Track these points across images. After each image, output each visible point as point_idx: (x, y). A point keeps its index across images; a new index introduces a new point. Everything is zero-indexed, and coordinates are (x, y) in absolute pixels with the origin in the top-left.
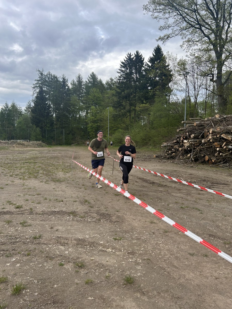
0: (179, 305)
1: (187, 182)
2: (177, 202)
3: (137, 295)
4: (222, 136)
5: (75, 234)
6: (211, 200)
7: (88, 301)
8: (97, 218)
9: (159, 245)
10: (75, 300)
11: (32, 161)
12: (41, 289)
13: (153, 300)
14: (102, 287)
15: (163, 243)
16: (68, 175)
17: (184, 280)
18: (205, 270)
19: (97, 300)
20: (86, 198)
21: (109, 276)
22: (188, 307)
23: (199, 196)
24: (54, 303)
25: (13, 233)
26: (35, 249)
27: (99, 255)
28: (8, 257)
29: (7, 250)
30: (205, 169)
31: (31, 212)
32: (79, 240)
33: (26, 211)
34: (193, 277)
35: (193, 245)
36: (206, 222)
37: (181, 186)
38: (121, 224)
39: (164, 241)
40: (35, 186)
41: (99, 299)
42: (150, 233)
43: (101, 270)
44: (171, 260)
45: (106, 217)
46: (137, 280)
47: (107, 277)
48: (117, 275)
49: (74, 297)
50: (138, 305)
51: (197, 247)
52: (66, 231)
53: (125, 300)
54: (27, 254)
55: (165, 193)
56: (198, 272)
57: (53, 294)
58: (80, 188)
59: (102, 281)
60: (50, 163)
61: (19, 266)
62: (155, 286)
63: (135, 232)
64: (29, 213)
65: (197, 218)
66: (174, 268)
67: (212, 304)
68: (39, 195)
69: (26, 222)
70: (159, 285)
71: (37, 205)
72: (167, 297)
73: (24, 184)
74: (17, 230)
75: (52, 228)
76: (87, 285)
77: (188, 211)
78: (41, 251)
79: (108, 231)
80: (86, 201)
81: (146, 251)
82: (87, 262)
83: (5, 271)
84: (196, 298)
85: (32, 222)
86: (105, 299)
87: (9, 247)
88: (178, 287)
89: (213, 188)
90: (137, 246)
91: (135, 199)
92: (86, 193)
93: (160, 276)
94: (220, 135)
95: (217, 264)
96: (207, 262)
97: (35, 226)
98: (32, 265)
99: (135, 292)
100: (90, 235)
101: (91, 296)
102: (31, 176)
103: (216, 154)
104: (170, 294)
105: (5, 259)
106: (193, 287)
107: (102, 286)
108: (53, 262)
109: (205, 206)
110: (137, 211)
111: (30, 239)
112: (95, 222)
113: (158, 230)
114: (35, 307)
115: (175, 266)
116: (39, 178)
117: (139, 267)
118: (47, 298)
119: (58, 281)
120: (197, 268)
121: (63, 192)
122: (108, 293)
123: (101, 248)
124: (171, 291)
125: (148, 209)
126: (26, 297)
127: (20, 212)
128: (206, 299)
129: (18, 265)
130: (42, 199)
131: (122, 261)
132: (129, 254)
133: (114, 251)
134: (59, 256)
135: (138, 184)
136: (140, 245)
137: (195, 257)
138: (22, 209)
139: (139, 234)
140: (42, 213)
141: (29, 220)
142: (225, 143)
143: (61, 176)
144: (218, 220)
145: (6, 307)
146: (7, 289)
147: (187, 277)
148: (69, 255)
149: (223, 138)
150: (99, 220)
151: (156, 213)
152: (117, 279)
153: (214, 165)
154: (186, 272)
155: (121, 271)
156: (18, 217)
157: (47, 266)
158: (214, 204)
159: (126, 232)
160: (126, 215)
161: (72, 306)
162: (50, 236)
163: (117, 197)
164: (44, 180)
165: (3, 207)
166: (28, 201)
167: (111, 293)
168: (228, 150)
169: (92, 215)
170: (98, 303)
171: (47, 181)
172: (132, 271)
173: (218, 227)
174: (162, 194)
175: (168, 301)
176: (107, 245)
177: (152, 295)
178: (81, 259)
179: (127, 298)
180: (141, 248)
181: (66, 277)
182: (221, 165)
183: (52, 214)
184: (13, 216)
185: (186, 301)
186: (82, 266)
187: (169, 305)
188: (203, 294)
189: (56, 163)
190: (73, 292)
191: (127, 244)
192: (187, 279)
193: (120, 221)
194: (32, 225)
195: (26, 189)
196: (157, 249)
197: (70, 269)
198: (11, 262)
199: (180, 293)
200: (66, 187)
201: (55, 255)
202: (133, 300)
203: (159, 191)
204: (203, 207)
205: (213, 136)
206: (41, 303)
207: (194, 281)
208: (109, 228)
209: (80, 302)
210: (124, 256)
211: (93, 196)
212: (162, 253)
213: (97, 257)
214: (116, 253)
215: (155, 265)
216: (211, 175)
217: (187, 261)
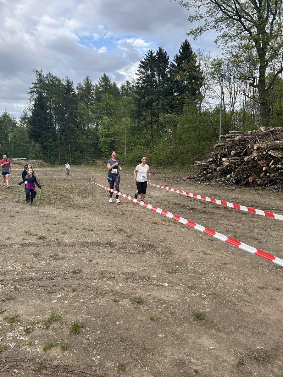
0: (263, 340)
2: (228, 230)
3: (212, 331)
4: (270, 153)
5: (121, 267)
6: (267, 228)
7: (160, 338)
8: (140, 250)
9: (221, 279)
10: (145, 337)
12: (102, 327)
13: (232, 336)
14: (171, 324)
15: (225, 276)
16: (87, 201)
17: (260, 315)
19: (169, 337)
20: (119, 227)
21: (174, 312)
22: (273, 342)
23: (251, 223)
24: (122, 341)
25: (46, 267)
26: (79, 284)
27: (156, 290)
28: (50, 293)
29: (47, 286)
30: (249, 192)
31: (59, 243)
32: (127, 274)
33: (53, 243)
34: (270, 312)
38: (170, 255)
39: (224, 274)
40: (52, 214)
41: (171, 336)
42: (207, 266)
44: (239, 294)
45: (150, 248)
46: (208, 316)
48: (184, 311)
49: (143, 335)
50: (217, 342)
52: (108, 264)
53: (201, 337)
54: (72, 290)
55: (211, 221)
56: (274, 307)
57: (118, 332)
58: (108, 216)
60: (61, 187)
61: (68, 303)
62: (230, 322)
63: (189, 264)
64: (56, 245)
66: (246, 303)
68: (61, 223)
69: (57, 255)
70: (235, 321)
71: (63, 235)
72: (247, 333)
73: (37, 211)
74: (49, 264)
75: (90, 261)
76: (153, 322)
77: (243, 240)
78: (87, 287)
79: (157, 263)
80: (120, 230)
81: (209, 285)
82: (145, 298)
83: (53, 308)
84: (279, 333)
85: (64, 254)
86: (178, 336)
87: (48, 282)
88: (256, 322)
90: (196, 280)
92: (117, 222)
93: (232, 311)
94: (267, 151)
96: (280, 296)
97: (69, 259)
98: (83, 301)
99: (209, 328)
100: (139, 268)
101: (162, 334)
102: (43, 202)
103: (262, 175)
104: (249, 330)
105: (48, 296)
106: (274, 322)
107: (170, 322)
108: (106, 298)
110: (184, 241)
111: (68, 273)
112: (139, 253)
113: (216, 261)
114: (102, 346)
115: (247, 300)
116: (54, 204)
117: (206, 303)
118: (112, 336)
119: (119, 319)
120: (272, 302)
121: (89, 220)
122: (179, 329)
123: (155, 282)
124: (249, 327)
126: (88, 336)
127: (46, 244)
129: (66, 302)
130: (66, 228)
131: (185, 296)
132: (190, 288)
133: (171, 285)
134: (110, 291)
135: (175, 210)
136: (199, 279)
137: (265, 290)
138: (46, 240)
139: (195, 266)
140: (73, 245)
141: (59, 252)
142: (272, 161)
143: (79, 201)
144: (281, 250)
145: (69, 347)
146: (63, 328)
147: (264, 312)
148: (121, 290)
149: (270, 155)
150: (144, 251)
151: (228, 240)
152: (185, 315)
153: (260, 188)
155: (187, 307)
156: (45, 249)
157: (100, 302)
158: (271, 232)
160: (173, 245)
162: (92, 270)
163: (155, 225)
164: (61, 207)
165: (22, 238)
166: (50, 231)
167: (182, 330)
168: (276, 170)
169: (133, 245)
170: (171, 340)
171: (64, 207)
172: (199, 307)
174: (208, 222)
175: (249, 337)
177: (229, 331)
178: (136, 295)
179: (202, 335)
180: (201, 282)
181: (126, 314)
182: (268, 188)
183: (85, 245)
184: (39, 248)
185: (270, 336)
186: (140, 302)
189: (68, 187)
190: (139, 329)
191: (184, 277)
192: (265, 314)
193: (167, 252)
194: (65, 258)
195: (42, 217)
196: (220, 282)
197: (128, 305)
198: (57, 299)
199: (261, 328)
200: (90, 215)
201: (104, 290)
202: (210, 337)
203: (204, 218)
204: (260, 236)
205: (259, 152)
206: (108, 342)
207: (273, 316)
208: (158, 260)
209: (151, 340)
210: (185, 290)
211: (127, 225)
212: (228, 287)
213: (154, 292)
214: (174, 288)
215: (223, 300)
216: (259, 199)
217: (258, 295)
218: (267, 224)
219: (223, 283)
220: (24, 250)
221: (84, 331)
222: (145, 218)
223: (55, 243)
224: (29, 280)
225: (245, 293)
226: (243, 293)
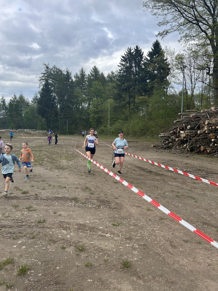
0: (173, 289)
1: (183, 171)
2: (172, 190)
3: (133, 279)
5: (77, 219)
6: (205, 189)
7: (88, 282)
8: (97, 205)
9: (155, 232)
10: (75, 281)
11: (38, 149)
12: (44, 270)
13: (148, 284)
14: (101, 270)
15: (158, 230)
16: (71, 163)
17: (178, 266)
18: (198, 256)
19: (96, 282)
20: (87, 185)
21: (107, 260)
23: (194, 185)
24: (56, 283)
25: (20, 217)
26: (40, 232)
27: (99, 240)
28: (14, 239)
29: (14, 233)
30: (200, 159)
31: (36, 197)
32: (80, 225)
33: (32, 197)
34: (187, 263)
35: (187, 232)
36: (201, 211)
37: (177, 176)
38: (119, 210)
39: (159, 227)
40: (40, 173)
42: (147, 220)
43: (100, 254)
44: (166, 246)
45: (106, 203)
46: (134, 265)
47: (106, 260)
48: (115, 259)
49: (75, 279)
50: (134, 288)
51: (191, 234)
52: (68, 216)
53: (122, 283)
54: (32, 237)
55: (161, 182)
56: (191, 259)
57: (56, 275)
58: (82, 176)
59: (101, 265)
60: (55, 151)
61: (25, 248)
62: (150, 271)
63: (132, 218)
64: (34, 199)
65: (192, 206)
66: (169, 254)
67: (204, 289)
68: (44, 181)
69: (31, 207)
70: (155, 270)
71: (42, 191)
72: (161, 282)
74: (23, 214)
75: (55, 213)
76: (87, 268)
77: (183, 199)
78: (45, 234)
79: (107, 217)
80: (87, 188)
81: (143, 237)
82: (87, 246)
83: (12, 252)
84: (189, 283)
85: (37, 207)
86: (103, 281)
87: (16, 230)
88: (172, 272)
89: (207, 178)
90: (134, 232)
91: (133, 188)
92: (87, 181)
93: (155, 261)
94: (216, 126)
95: (210, 251)
96: (200, 249)
97: (40, 211)
98: (37, 247)
99: (131, 276)
100: (91, 221)
101: (90, 279)
102: (37, 163)
103: (211, 145)
104: (164, 279)
105: (12, 241)
106: (187, 273)
108: (56, 245)
109: (199, 194)
110: (135, 198)
111: (34, 223)
112: (95, 208)
113: (155, 217)
114: (39, 287)
115: (170, 252)
116: (44, 165)
117: (136, 252)
118: (50, 279)
119: (60, 264)
120: (191, 254)
121: (66, 179)
122: (107, 275)
123: (100, 233)
124: (165, 276)
125: (144, 197)
126: (31, 277)
127: (26, 197)
128: (199, 284)
129: (24, 247)
130: (46, 185)
131: (120, 246)
132: (126, 239)
133: (112, 236)
134: (61, 239)
135: (136, 172)
136: (137, 231)
137: (189, 244)
138: (28, 195)
139: (136, 220)
140: (46, 199)
141: (34, 205)
143: (64, 164)
144: (212, 209)
145: (13, 286)
146: (13, 270)
147: (181, 262)
148: (70, 239)
150: (99, 206)
151: (152, 202)
152: (115, 263)
153: (209, 155)
154: (180, 258)
155: (119, 256)
156: (24, 202)
158: (208, 193)
159: (124, 218)
160: (124, 202)
161: (73, 287)
162: (54, 220)
163: (116, 185)
164: (49, 168)
165: (11, 192)
166: (33, 187)
167: (109, 276)
169: (93, 201)
170: (96, 285)
171: (51, 168)
172: (129, 256)
173: (211, 215)
174: (159, 183)
175: (163, 285)
176: (106, 230)
177: (148, 279)
178: (81, 243)
179: (124, 281)
180: (138, 234)
181: (67, 260)
182: (216, 156)
183: (56, 200)
184: (20, 200)
185: (180, 286)
186: (82, 249)
187: (164, 289)
188: (195, 279)
189: (60, 152)
190: (74, 273)
191: (125, 230)
192: (182, 265)
193: (119, 207)
194: (37, 209)
195: (32, 175)
196: (153, 235)
197: (71, 252)
198: (18, 244)
199: (174, 278)
200: (68, 175)
201: (57, 238)
202: (129, 283)
203: (156, 180)
204: (198, 196)
205: (208, 127)
206: (45, 284)
207: (187, 267)
208: (108, 214)
209: (80, 284)
210: (122, 241)
211: (94, 183)
212: (158, 239)
213: (97, 241)
214: (114, 238)
215: (151, 250)
216: (206, 165)
217: (181, 247)
218: (207, 186)
219: (155, 235)
220: (8, 202)
221: (29, 273)
222: (110, 178)
223: (34, 197)
224: (2, 227)
225: (171, 245)
226: (169, 245)
